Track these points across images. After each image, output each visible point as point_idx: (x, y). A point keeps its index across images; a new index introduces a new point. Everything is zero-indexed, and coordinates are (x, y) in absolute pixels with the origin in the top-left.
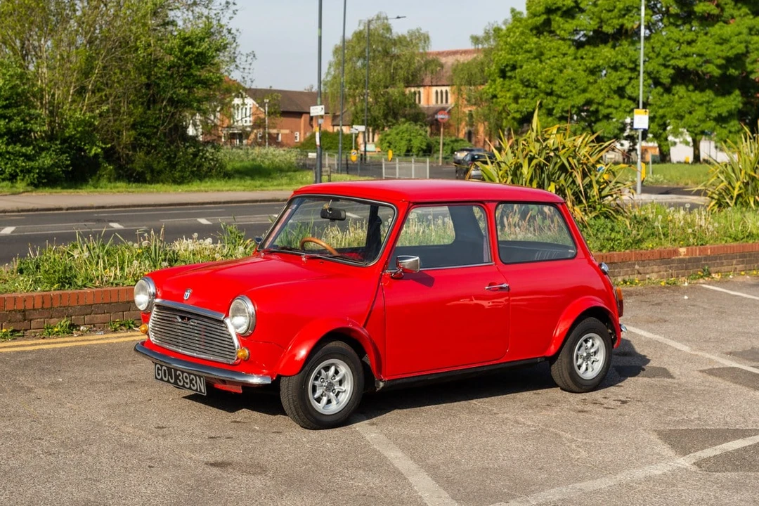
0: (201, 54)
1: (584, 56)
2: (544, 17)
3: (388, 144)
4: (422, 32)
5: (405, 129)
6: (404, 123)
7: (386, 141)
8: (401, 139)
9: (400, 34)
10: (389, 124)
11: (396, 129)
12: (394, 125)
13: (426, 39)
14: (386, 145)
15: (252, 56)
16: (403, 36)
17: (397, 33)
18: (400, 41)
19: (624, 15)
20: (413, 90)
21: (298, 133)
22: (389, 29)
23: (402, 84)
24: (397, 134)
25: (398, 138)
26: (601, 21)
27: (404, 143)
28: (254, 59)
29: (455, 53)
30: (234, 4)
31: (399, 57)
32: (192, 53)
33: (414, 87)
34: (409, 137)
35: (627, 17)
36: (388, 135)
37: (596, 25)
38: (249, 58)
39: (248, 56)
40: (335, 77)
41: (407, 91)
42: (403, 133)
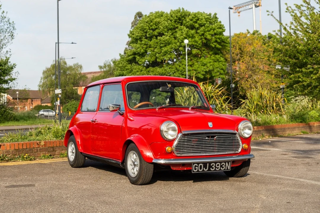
0: (5, 70)
1: (150, 71)
2: (133, 56)
3: (67, 110)
4: (79, 64)
5: (74, 104)
6: (74, 101)
7: (66, 108)
8: (73, 107)
9: (70, 65)
10: (67, 101)
11: (70, 103)
12: (69, 102)
13: (81, 67)
14: (66, 110)
15: (18, 73)
16: (71, 66)
17: (69, 65)
18: (70, 68)
19: (165, 55)
20: (76, 88)
21: (27, 107)
22: (65, 63)
23: (72, 85)
24: (71, 105)
25: (71, 107)
26: (157, 58)
27: (74, 109)
28: (19, 74)
29: (91, 73)
30: (10, 52)
31: (70, 74)
32: (2, 69)
33: (76, 87)
34: (76, 107)
35: (166, 56)
36: (67, 106)
37: (154, 59)
38: (16, 74)
39: (16, 73)
40: (44, 84)
41: (74, 88)
42: (73, 105)
